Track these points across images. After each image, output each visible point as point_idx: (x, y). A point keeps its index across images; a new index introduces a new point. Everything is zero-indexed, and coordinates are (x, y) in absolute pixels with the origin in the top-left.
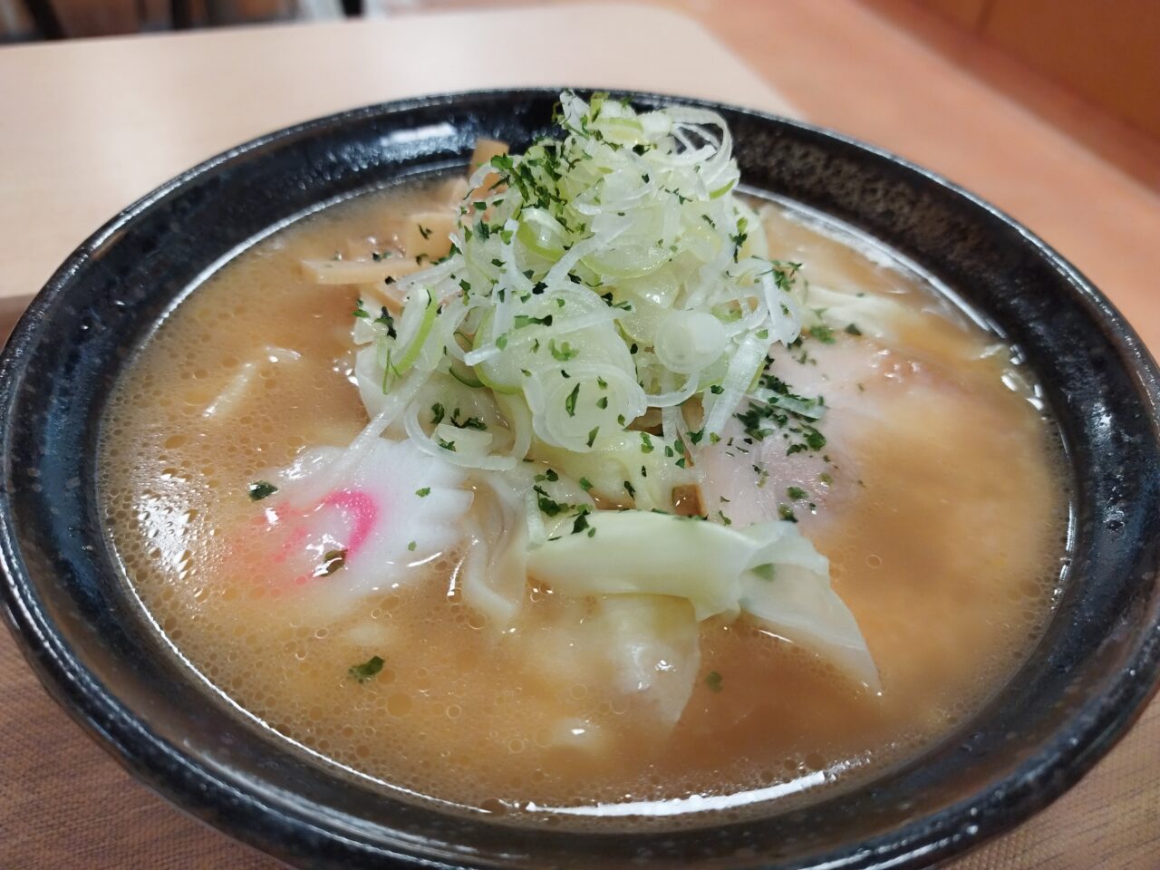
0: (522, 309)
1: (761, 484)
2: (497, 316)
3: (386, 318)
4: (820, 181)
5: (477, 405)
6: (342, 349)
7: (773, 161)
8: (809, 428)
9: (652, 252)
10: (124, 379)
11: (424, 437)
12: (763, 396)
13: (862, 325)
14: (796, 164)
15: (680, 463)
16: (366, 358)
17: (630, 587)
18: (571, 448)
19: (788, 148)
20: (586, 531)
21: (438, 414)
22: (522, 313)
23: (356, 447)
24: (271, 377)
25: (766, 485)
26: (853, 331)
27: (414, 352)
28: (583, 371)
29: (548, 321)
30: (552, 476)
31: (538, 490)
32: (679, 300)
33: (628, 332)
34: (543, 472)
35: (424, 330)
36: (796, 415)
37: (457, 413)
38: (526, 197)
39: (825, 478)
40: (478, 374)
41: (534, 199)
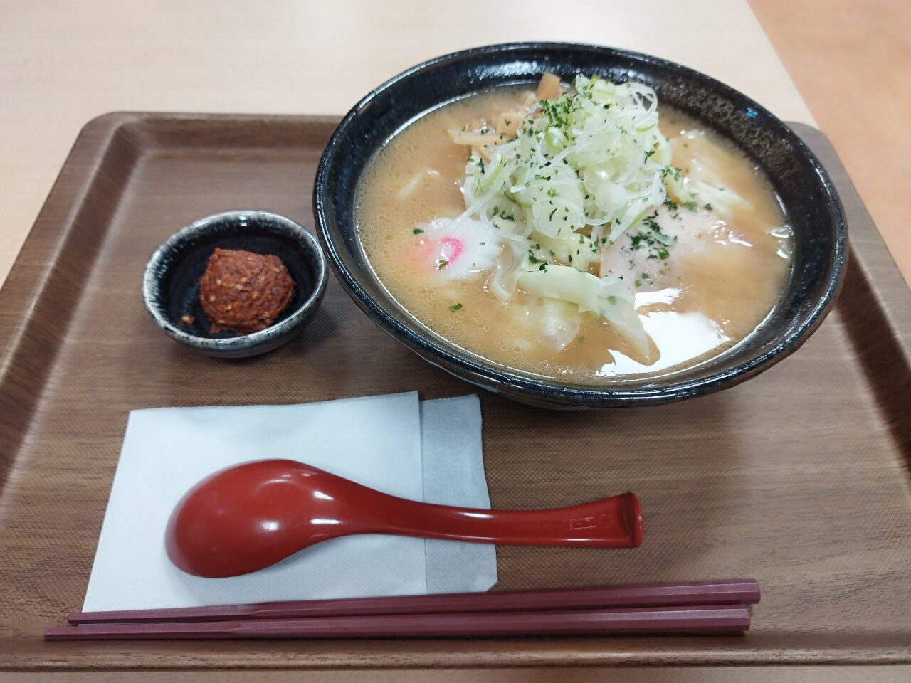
0: (539, 172)
1: (631, 269)
2: (528, 174)
3: (481, 164)
4: (728, 121)
5: (513, 210)
6: (460, 174)
7: (705, 105)
8: (663, 249)
9: (604, 154)
10: (365, 172)
11: (487, 221)
12: (645, 230)
13: (714, 205)
14: (717, 109)
15: (594, 251)
16: (470, 181)
17: (557, 296)
18: (549, 235)
19: (715, 99)
20: (544, 270)
21: (496, 211)
22: (538, 174)
23: (459, 220)
24: (427, 182)
25: (633, 270)
26: (708, 208)
27: (491, 182)
28: (560, 203)
29: (549, 178)
30: (538, 247)
31: (530, 251)
32: (614, 178)
33: (587, 188)
34: (535, 245)
35: (496, 174)
36: (659, 242)
37: (504, 212)
38: (552, 121)
39: (661, 272)
40: (516, 197)
41: (555, 122)
